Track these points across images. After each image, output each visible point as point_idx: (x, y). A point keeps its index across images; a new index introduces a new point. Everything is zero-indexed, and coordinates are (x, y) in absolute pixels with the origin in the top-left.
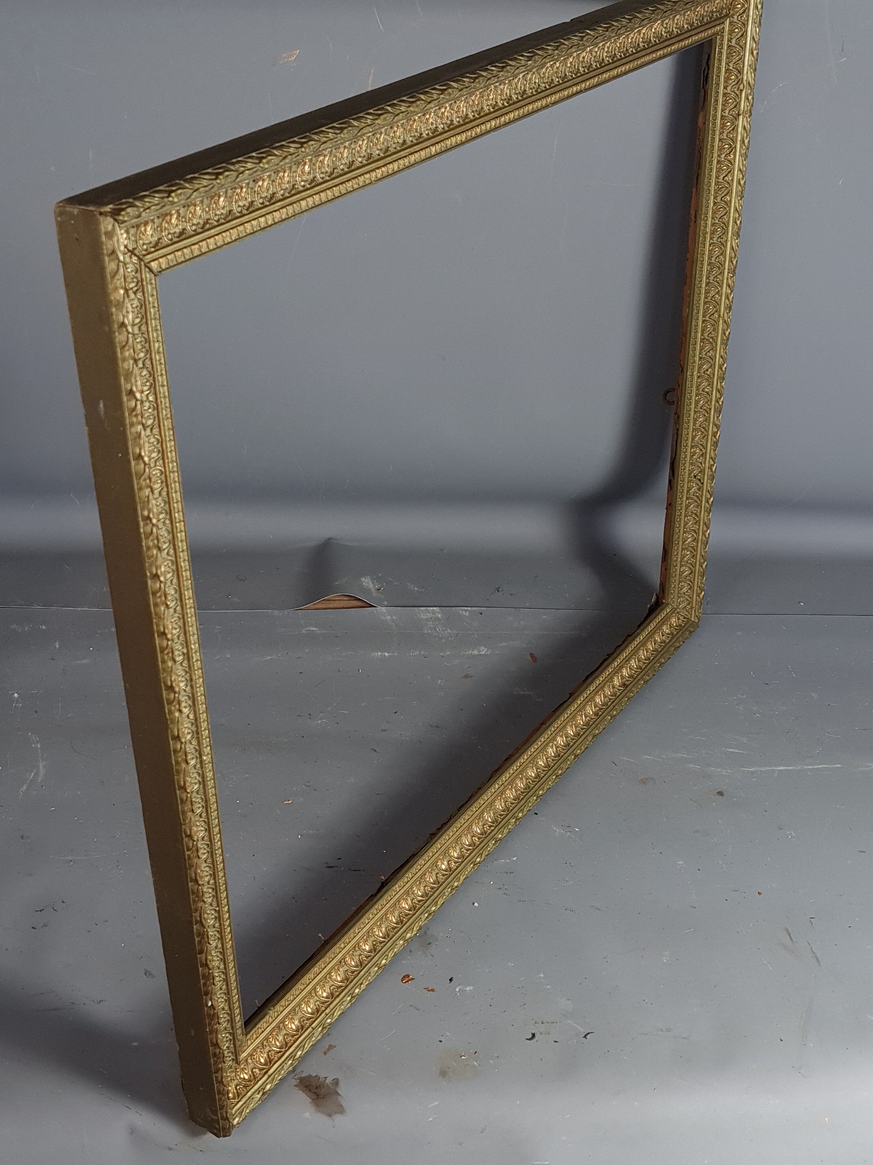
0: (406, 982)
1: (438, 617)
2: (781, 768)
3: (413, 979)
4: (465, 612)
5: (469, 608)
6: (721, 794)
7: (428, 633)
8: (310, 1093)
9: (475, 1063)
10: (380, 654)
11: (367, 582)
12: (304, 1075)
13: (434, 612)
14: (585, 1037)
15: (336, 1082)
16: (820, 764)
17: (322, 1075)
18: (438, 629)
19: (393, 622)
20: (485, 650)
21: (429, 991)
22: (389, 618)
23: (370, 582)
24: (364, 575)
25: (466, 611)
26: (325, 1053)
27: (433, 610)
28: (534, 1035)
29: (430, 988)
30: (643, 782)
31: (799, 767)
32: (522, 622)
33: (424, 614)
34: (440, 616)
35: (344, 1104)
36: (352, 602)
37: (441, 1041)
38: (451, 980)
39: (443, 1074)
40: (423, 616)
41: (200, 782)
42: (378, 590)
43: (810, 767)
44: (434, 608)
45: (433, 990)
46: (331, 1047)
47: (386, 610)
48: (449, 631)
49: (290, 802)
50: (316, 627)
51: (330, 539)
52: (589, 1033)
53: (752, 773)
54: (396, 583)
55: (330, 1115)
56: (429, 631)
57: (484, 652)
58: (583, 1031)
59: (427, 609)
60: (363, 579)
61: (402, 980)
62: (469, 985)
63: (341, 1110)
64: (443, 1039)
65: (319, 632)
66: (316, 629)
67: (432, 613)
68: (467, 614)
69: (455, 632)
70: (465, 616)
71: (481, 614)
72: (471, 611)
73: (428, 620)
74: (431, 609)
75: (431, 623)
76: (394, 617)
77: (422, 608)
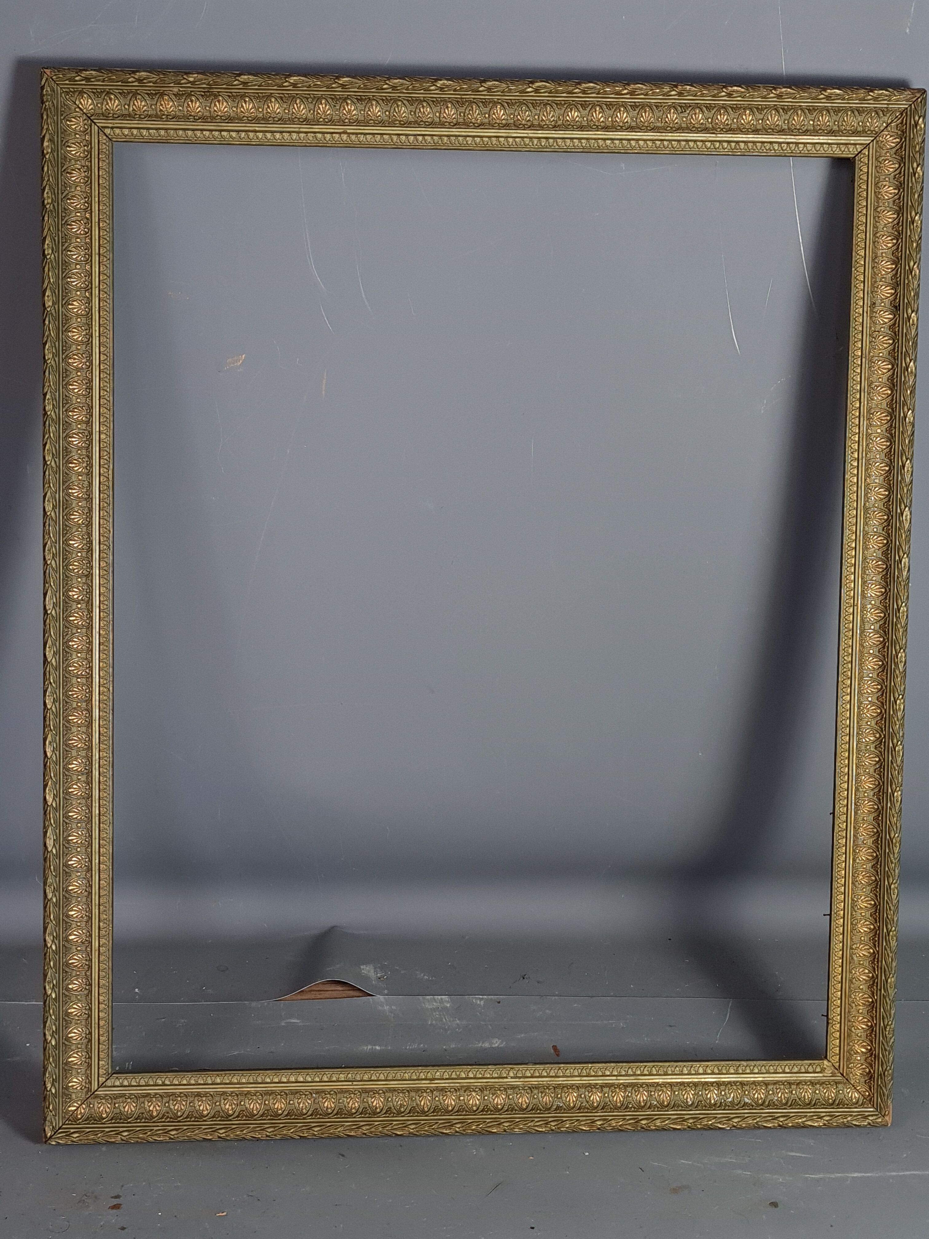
1: (447, 1007)
2: (856, 1175)
4: (479, 1001)
5: (485, 997)
6: (774, 1205)
7: (431, 1024)
10: (369, 1047)
11: (368, 970)
13: (441, 1001)
16: (907, 1170)
18: (444, 1020)
19: (391, 1012)
20: (499, 1042)
22: (386, 1008)
23: (372, 971)
24: (366, 963)
25: (481, 999)
27: (441, 999)
30: (675, 1191)
31: (880, 1174)
32: (547, 1011)
33: (430, 1003)
34: (448, 1005)
36: (346, 992)
40: (428, 1006)
42: (379, 978)
43: (894, 1174)
44: (443, 997)
47: (384, 998)
48: (458, 1022)
49: (225, 1214)
50: (298, 1019)
51: (333, 927)
53: (818, 1180)
54: (402, 972)
56: (434, 1022)
57: (496, 1045)
59: (434, 999)
60: (364, 967)
65: (301, 1024)
66: (298, 1021)
67: (440, 1003)
68: (482, 1003)
69: (464, 1022)
70: (480, 1005)
71: (499, 1002)
72: (487, 999)
73: (434, 1010)
74: (439, 997)
75: (437, 1013)
76: (394, 1007)
77: (428, 997)
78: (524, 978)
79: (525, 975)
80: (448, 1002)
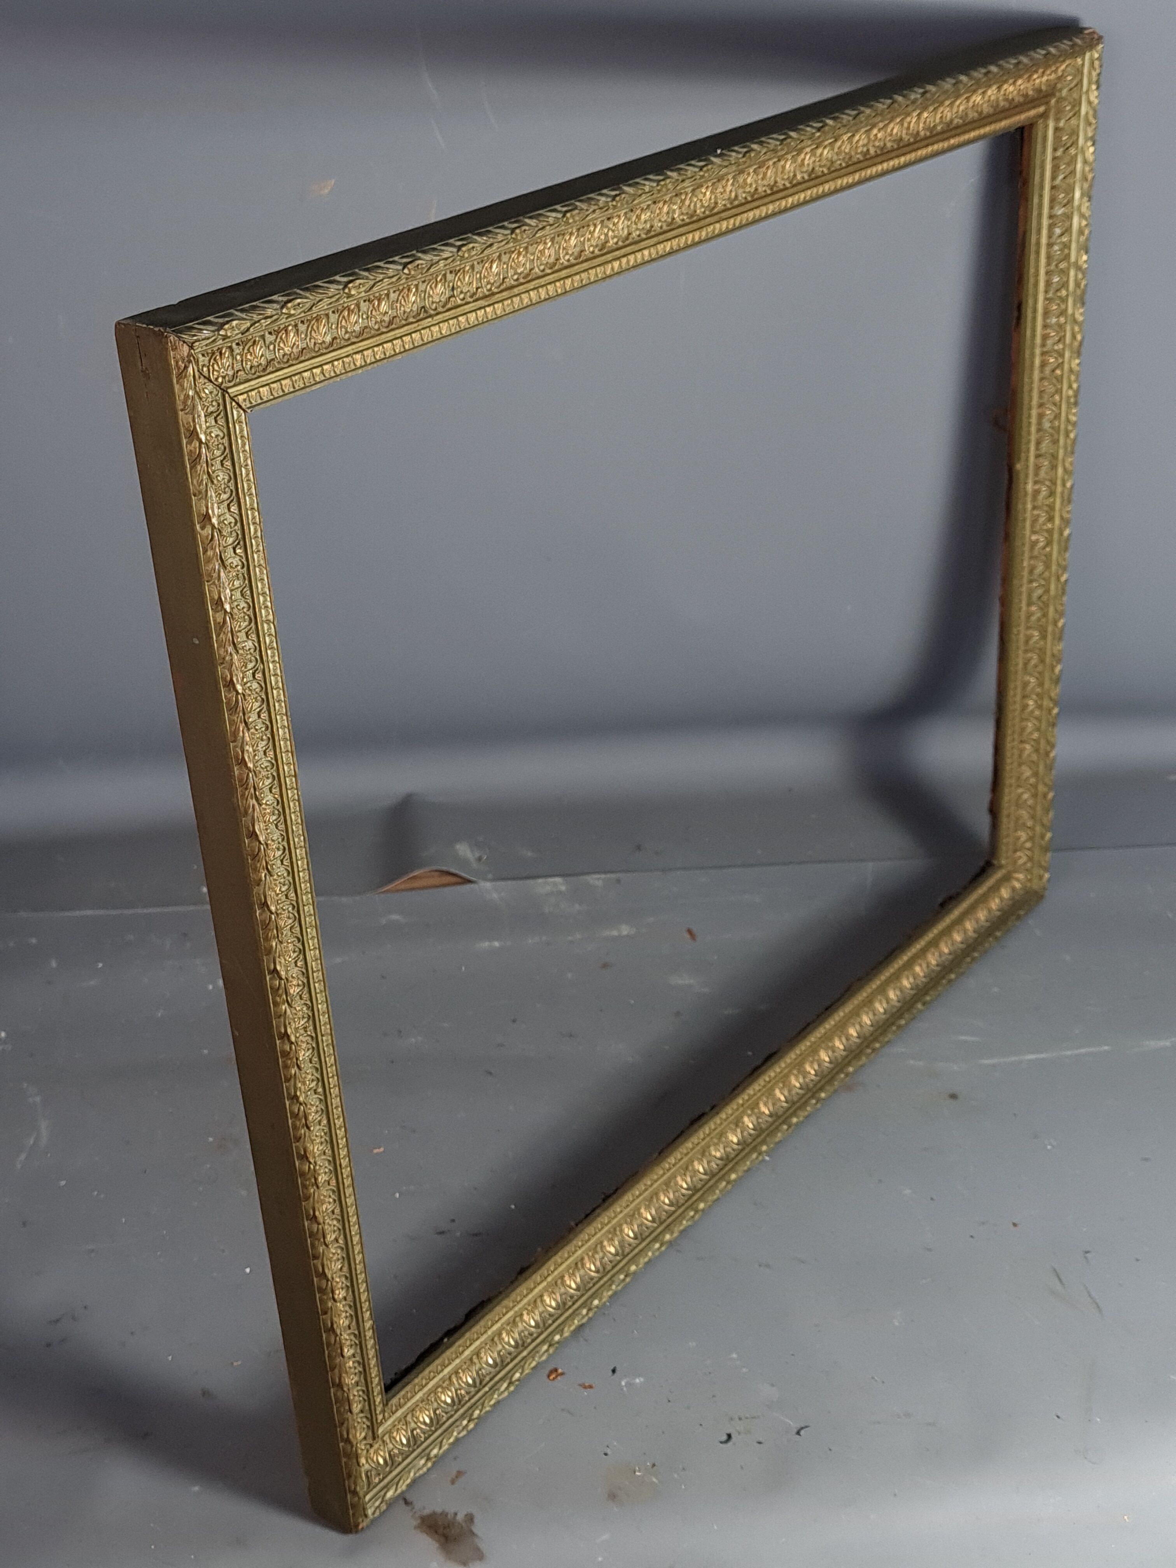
0: (554, 1379)
1: (562, 890)
2: (1031, 1057)
3: (562, 1374)
4: (597, 881)
5: (603, 875)
6: (953, 1096)
7: (549, 912)
8: (436, 1536)
9: (654, 1480)
10: (487, 944)
11: (463, 849)
12: (427, 1512)
13: (555, 884)
14: (798, 1433)
15: (470, 1518)
16: (1083, 1047)
17: (451, 1510)
18: (562, 906)
19: (502, 901)
20: (627, 929)
21: (585, 1387)
22: (496, 896)
23: (467, 852)
24: (458, 841)
25: (598, 879)
26: (453, 1482)
27: (555, 880)
28: (729, 1436)
29: (587, 1384)
30: (850, 1089)
31: (1056, 1054)
32: (674, 888)
33: (542, 886)
35: (483, 1546)
36: (444, 878)
37: (606, 1454)
38: (614, 1371)
39: (612, 1496)
40: (541, 890)
41: (318, 1079)
42: (477, 861)
43: (1071, 1052)
44: (556, 878)
45: (591, 1387)
46: (459, 1474)
47: (492, 885)
48: (578, 907)
49: (382, 1150)
50: (399, 914)
51: (410, 795)
52: (802, 1428)
53: (994, 1066)
55: (465, 1564)
56: (552, 909)
57: (626, 932)
58: (795, 1426)
59: (546, 881)
60: (458, 846)
61: (549, 1376)
62: (639, 1376)
63: (480, 1556)
64: (609, 1451)
65: (403, 921)
66: (400, 917)
67: (553, 886)
68: (600, 883)
69: (585, 907)
70: (598, 886)
71: (618, 881)
72: (605, 878)
73: (548, 895)
75: (553, 898)
77: (539, 880)
78: (639, 849)
80: (563, 884)
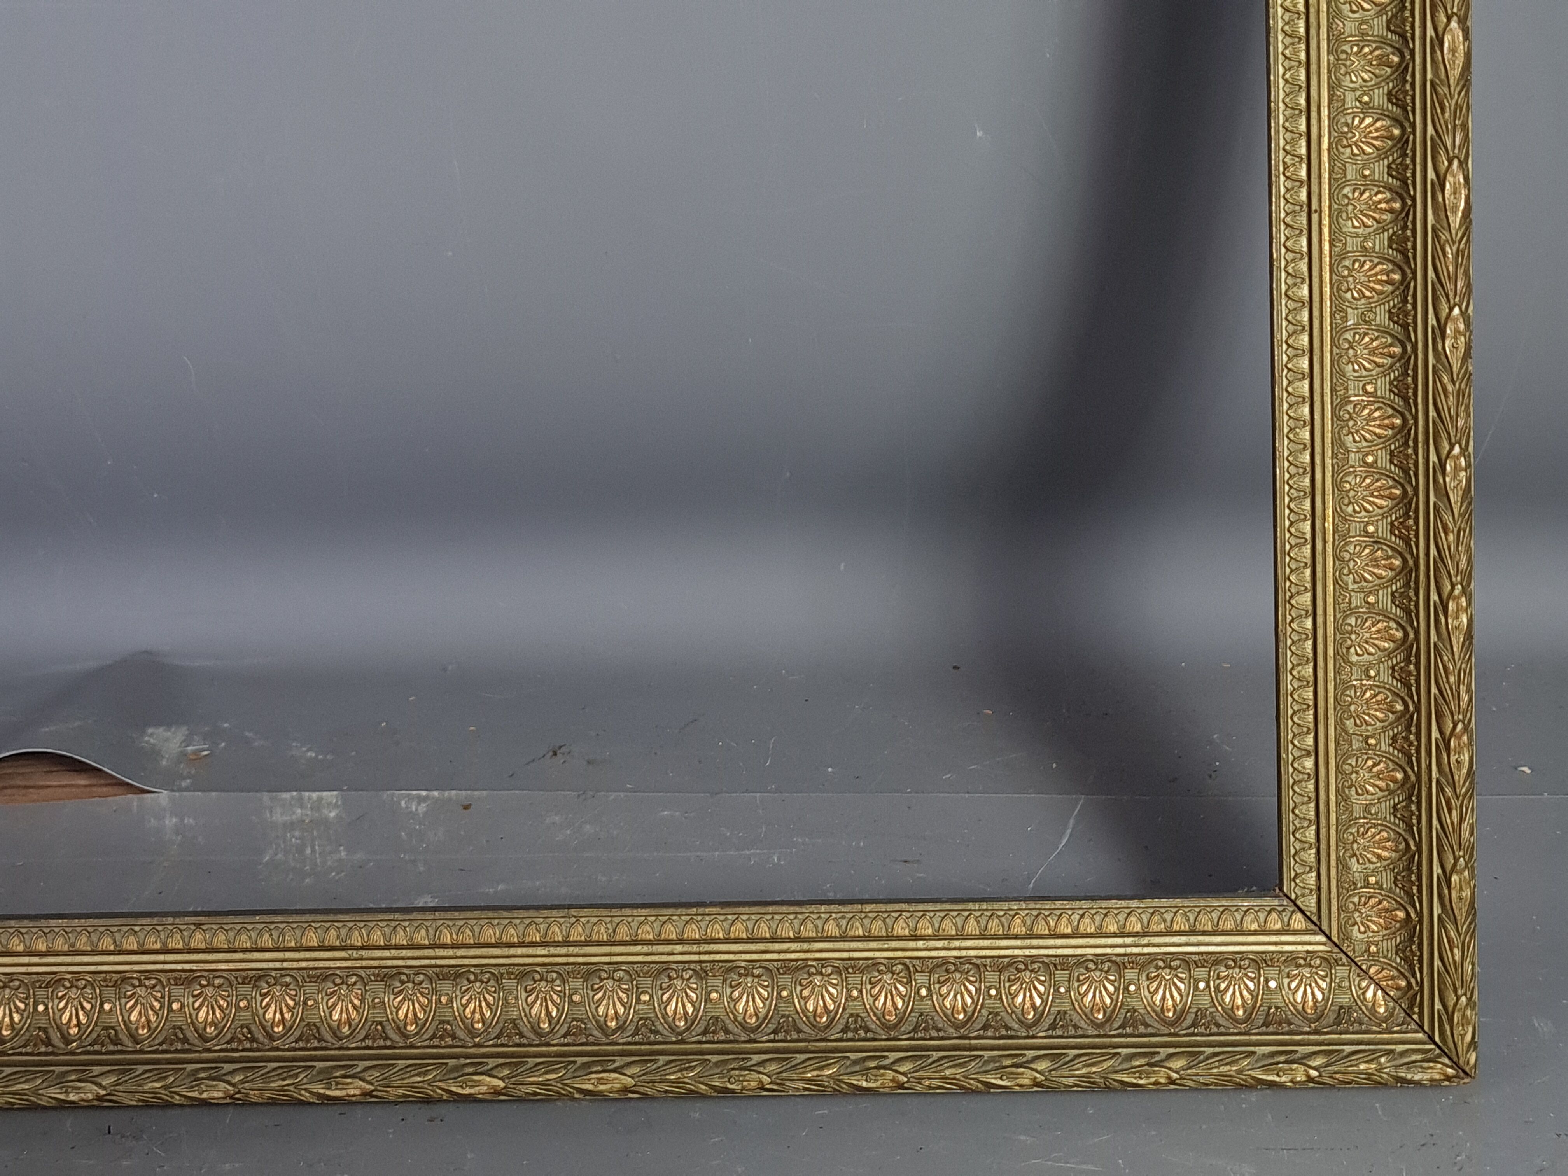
4: (417, 803)
5: (436, 793)
11: (165, 736)
23: (178, 739)
25: (422, 800)
33: (286, 808)
42: (187, 756)
44: (324, 794)
54: (256, 744)
60: (155, 731)
67: (312, 809)
68: (423, 808)
69: (359, 856)
70: (413, 815)
71: (467, 807)
72: (436, 800)
73: (291, 826)
74: (315, 795)
75: (297, 834)
76: (189, 821)
77: (286, 795)
78: (555, 754)
79: (560, 747)
80: (336, 806)
